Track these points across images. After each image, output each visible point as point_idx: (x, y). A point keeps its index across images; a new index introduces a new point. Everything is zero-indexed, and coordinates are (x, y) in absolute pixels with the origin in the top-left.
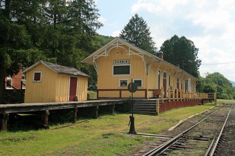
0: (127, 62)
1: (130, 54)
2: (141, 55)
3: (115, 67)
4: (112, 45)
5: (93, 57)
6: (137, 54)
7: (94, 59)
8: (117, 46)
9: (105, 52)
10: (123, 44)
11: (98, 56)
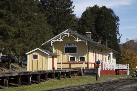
0: (74, 45)
1: (77, 40)
2: (86, 41)
3: (65, 48)
4: (65, 33)
5: (51, 41)
6: (83, 41)
7: (52, 43)
8: (69, 35)
9: (60, 38)
10: (72, 34)
11: (55, 41)
